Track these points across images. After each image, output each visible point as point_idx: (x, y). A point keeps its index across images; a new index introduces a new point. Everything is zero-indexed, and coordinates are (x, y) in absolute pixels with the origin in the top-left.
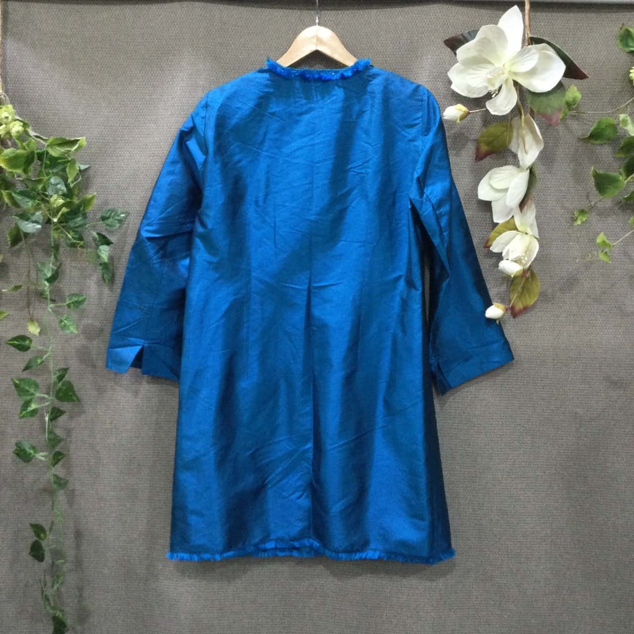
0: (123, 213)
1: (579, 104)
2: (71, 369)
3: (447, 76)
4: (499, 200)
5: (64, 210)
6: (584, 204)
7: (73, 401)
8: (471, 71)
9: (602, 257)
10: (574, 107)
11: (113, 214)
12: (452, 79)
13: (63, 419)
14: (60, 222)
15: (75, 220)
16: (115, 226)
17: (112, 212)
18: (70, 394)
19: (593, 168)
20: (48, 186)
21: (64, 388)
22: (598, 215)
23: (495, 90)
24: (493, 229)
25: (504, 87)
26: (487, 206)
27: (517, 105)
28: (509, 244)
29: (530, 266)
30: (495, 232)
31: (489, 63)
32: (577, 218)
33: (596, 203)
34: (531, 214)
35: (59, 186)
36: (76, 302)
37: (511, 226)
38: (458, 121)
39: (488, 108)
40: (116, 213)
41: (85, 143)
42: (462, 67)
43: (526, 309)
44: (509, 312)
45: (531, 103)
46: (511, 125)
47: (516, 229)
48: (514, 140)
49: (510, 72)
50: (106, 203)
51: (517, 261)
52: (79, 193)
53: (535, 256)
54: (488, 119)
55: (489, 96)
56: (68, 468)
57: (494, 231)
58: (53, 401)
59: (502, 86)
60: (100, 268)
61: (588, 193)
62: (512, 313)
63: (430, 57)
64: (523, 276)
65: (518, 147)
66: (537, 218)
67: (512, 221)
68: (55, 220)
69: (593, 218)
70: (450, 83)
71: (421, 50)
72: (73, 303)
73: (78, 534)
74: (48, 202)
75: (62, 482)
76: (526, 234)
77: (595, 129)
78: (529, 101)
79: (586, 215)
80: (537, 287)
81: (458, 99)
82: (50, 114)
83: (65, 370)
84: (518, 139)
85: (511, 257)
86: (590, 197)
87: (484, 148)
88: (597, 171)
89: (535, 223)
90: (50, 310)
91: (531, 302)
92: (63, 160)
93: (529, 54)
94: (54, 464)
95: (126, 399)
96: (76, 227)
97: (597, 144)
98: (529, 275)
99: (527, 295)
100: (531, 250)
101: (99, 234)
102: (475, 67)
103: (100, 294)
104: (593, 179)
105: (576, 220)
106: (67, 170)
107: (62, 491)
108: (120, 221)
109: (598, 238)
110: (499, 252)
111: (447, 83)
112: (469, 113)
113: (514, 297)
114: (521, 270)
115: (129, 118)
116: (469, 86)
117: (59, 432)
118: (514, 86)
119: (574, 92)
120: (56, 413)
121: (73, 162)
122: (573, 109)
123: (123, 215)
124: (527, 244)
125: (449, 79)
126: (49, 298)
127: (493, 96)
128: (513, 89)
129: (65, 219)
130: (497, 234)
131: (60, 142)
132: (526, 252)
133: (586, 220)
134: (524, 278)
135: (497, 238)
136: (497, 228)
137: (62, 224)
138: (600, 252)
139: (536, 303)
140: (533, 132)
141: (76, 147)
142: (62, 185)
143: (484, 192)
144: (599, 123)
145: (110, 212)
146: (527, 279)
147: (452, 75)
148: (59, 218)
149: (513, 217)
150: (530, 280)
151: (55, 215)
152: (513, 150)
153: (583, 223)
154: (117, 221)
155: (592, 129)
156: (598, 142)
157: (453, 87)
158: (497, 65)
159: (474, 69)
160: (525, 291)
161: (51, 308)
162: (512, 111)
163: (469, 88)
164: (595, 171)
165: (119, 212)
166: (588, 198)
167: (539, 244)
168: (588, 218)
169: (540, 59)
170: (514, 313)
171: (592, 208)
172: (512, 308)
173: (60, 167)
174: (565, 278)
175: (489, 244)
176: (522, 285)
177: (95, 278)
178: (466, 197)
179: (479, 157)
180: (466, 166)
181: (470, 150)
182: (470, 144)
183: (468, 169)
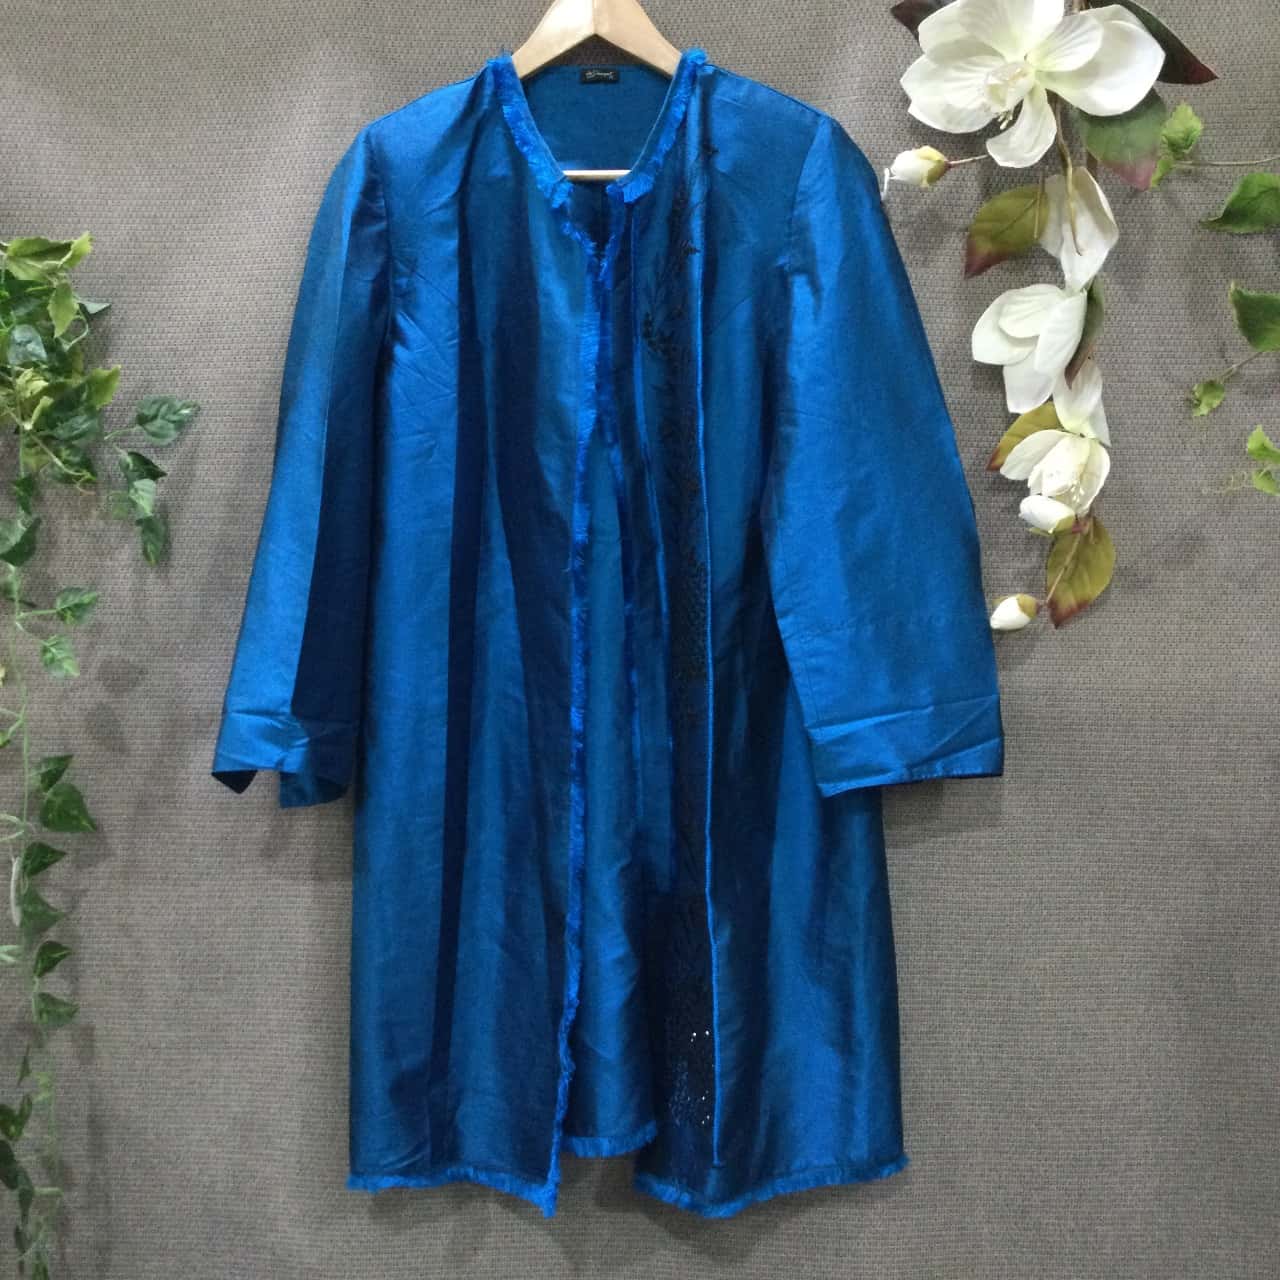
0: (188, 407)
1: (1197, 146)
2: (74, 759)
3: (901, 89)
4: (1017, 363)
5: (46, 401)
6: (1214, 371)
7: (83, 829)
8: (953, 73)
9: (1259, 483)
10: (1187, 151)
11: (164, 408)
12: (911, 95)
13: (58, 872)
14: (37, 428)
15: (70, 422)
16: (168, 436)
17: (162, 405)
18: (75, 812)
19: (1232, 286)
20: (9, 348)
21: (58, 800)
22: (1247, 392)
23: (1008, 112)
24: (1007, 428)
25: (1026, 107)
26: (993, 376)
27: (1056, 145)
28: (1044, 460)
29: (1091, 508)
30: (1012, 435)
31: (994, 53)
32: (1199, 401)
33: (1240, 367)
34: (1092, 397)
35: (31, 347)
36: (75, 605)
37: (1046, 420)
38: (925, 184)
39: (991, 154)
40: (172, 406)
41: (88, 248)
42: (933, 66)
43: (1083, 607)
44: (1046, 613)
45: (1088, 142)
46: (1043, 192)
47: (1058, 425)
48: (1051, 228)
49: (1039, 72)
50: (148, 385)
51: (1064, 496)
52: (85, 368)
54: (996, 180)
55: (993, 129)
57: (1009, 432)
58: (28, 830)
59: (1022, 102)
60: (138, 529)
61: (1224, 344)
62: (1053, 616)
63: (862, 46)
64: (1074, 533)
65: (1062, 243)
66: (1107, 399)
67: (1049, 407)
68: (28, 426)
69: (1235, 396)
70: (906, 101)
71: (842, 31)
72: (69, 608)
73: (96, 1126)
74: (10, 385)
75: (62, 1010)
76: (1082, 436)
77: (1239, 198)
78: (1083, 137)
79: (1217, 393)
80: (1107, 560)
81: (923, 135)
82: (21, 194)
83: (63, 761)
84: (1059, 225)
85: (1051, 486)
86: (1226, 354)
87: (985, 247)
88: (1243, 291)
89: (1102, 413)
90: (18, 624)
91: (1093, 590)
92: (40, 288)
93: (1082, 30)
94: (42, 973)
96: (74, 439)
97: (1239, 235)
98: (1086, 530)
99: (1086, 577)
100: (1092, 474)
101: (136, 456)
102: (961, 64)
103: (139, 591)
104: (1234, 312)
105: (1197, 406)
106: (49, 308)
107: (62, 1032)
108: (180, 425)
109: (1250, 439)
110: (1021, 478)
111: (900, 105)
112: (950, 167)
113: (1056, 580)
114: (1069, 518)
115: (194, 197)
116: (949, 106)
117: (53, 898)
118: (1050, 103)
119: (1185, 118)
120: (39, 859)
121: (66, 291)
122: (1184, 158)
123: (185, 411)
124: (1083, 459)
125: (904, 92)
126: (17, 598)
127: (1002, 127)
128: (1048, 109)
129: (48, 420)
130: (1015, 439)
131: (36, 248)
132: (1081, 476)
133: (1220, 406)
134: (1079, 536)
135: (1017, 447)
136: (1015, 424)
137: (41, 433)
138: (1253, 473)
139: (1107, 591)
140: (1094, 207)
141: (68, 256)
142: (38, 344)
143: (986, 346)
144: (1245, 186)
145: (155, 407)
146: (1085, 537)
147: (910, 84)
148: (37, 420)
149: (1051, 399)
150: (1091, 540)
151: (25, 417)
152: (1051, 251)
153: (1214, 411)
154: (172, 426)
155: (1228, 200)
156: (1242, 231)
157: (913, 110)
158: (1010, 58)
159: (958, 68)
160: (1081, 567)
161: (22, 621)
162: (1045, 158)
163: (948, 111)
164: (1240, 293)
165: (178, 404)
166: (1223, 356)
167: (1112, 461)
168: (1224, 399)
169: (1105, 39)
170: (1056, 615)
171: (1233, 377)
172: (1053, 605)
173: (33, 305)
174: (1176, 536)
175: (998, 462)
176: (1073, 553)
177: (125, 555)
178: (949, 358)
179: (973, 268)
180: (948, 289)
181: (957, 253)
182: (957, 241)
183: (951, 296)
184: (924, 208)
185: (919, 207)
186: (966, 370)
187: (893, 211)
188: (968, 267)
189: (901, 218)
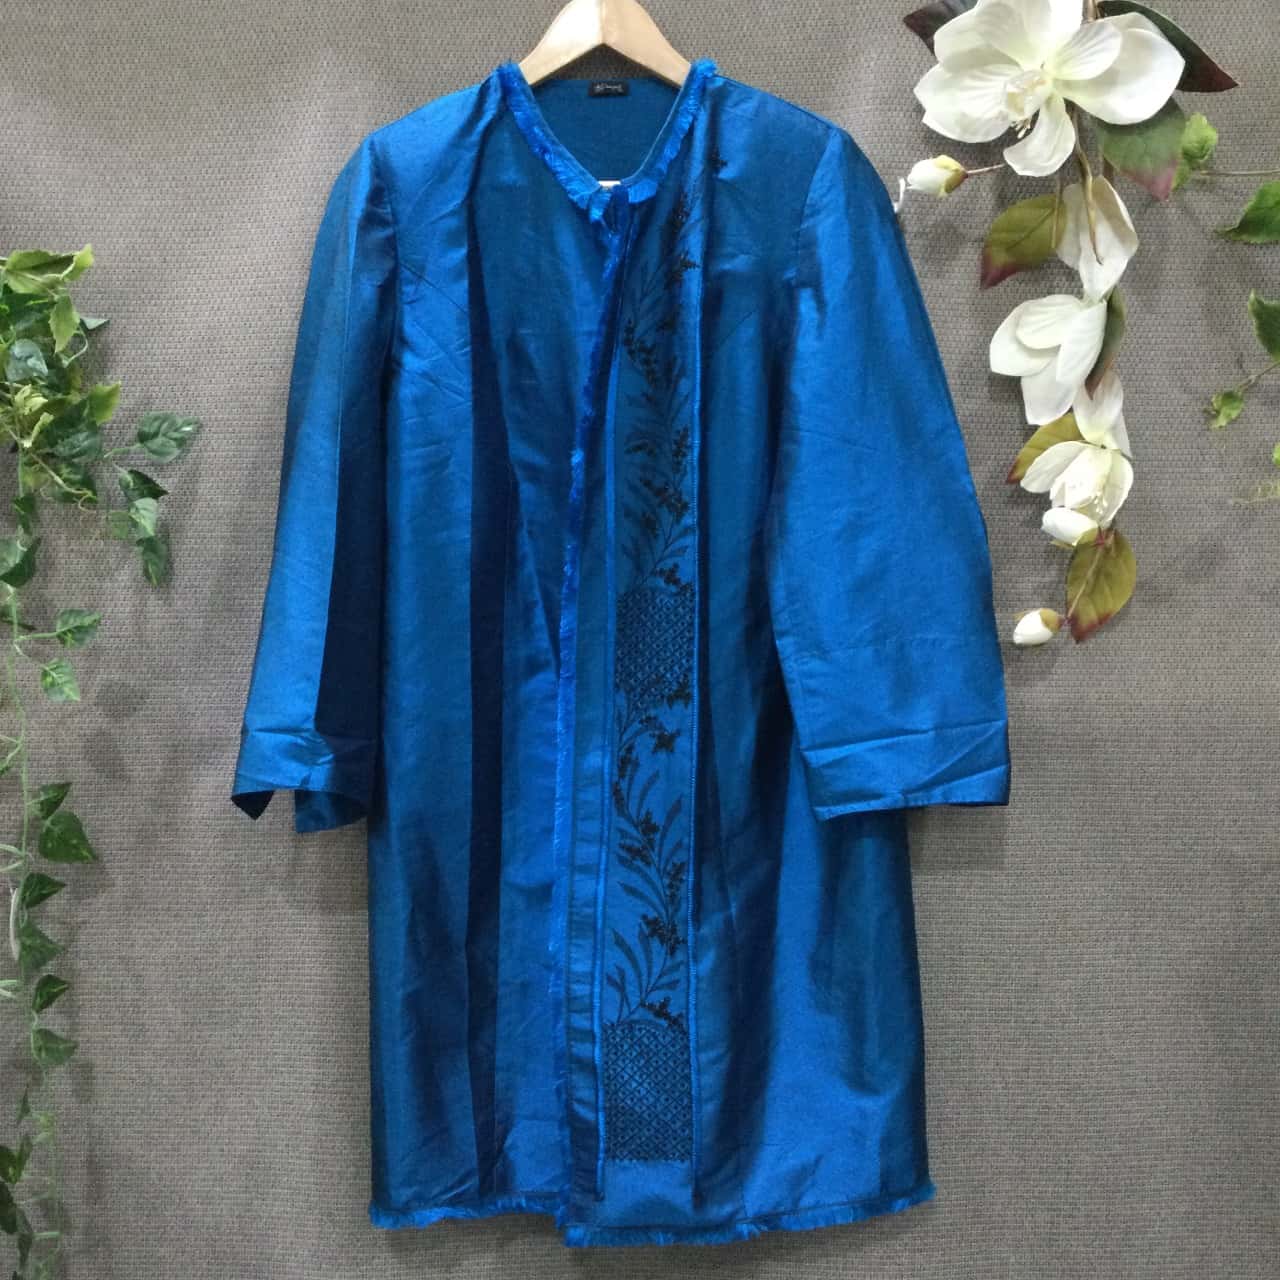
0: (189, 424)
1: (1212, 156)
2: (72, 787)
3: (915, 98)
4: (1036, 374)
5: (46, 418)
6: (1233, 384)
7: (82, 859)
8: (968, 82)
10: (1202, 161)
11: (165, 425)
12: (926, 105)
13: (55, 904)
14: (37, 445)
15: (71, 439)
16: (169, 454)
17: (164, 422)
18: (75, 842)
19: (1252, 296)
20: (8, 363)
21: (57, 830)
22: (1264, 404)
23: (1026, 122)
24: (1025, 441)
25: (1043, 116)
26: (1010, 388)
27: (1074, 154)
28: (1065, 473)
29: (1114, 522)
30: (1030, 447)
31: (1009, 62)
32: (1218, 412)
33: (1258, 378)
34: (1112, 408)
35: (31, 362)
36: (76, 628)
37: (1067, 431)
38: (943, 193)
39: (1009, 163)
40: (173, 423)
41: (90, 260)
42: (948, 74)
43: (1105, 621)
44: (1067, 628)
45: (1106, 149)
46: (1061, 202)
47: (1078, 437)
48: (1068, 238)
49: (1056, 81)
50: (148, 402)
51: (1087, 508)
52: (84, 385)
53: (1125, 496)
54: (1013, 189)
55: (1011, 137)
56: (71, 1013)
57: (1028, 443)
59: (1038, 111)
60: (139, 549)
61: (1242, 355)
62: (1073, 632)
63: (875, 56)
64: (1097, 545)
65: (1080, 253)
66: (1127, 411)
67: (1069, 420)
68: (27, 444)
69: (1254, 407)
70: (920, 110)
71: (854, 40)
72: (69, 631)
73: (94, 1166)
74: (10, 403)
75: (62, 1046)
76: (1103, 447)
77: (1255, 208)
78: (1100, 144)
79: (1236, 404)
80: (1128, 574)
81: (937, 144)
82: (16, 208)
83: (63, 788)
84: (1077, 235)
85: (1074, 498)
86: (1244, 365)
87: (1000, 258)
88: (1264, 301)
89: (1123, 426)
90: (17, 648)
91: (1115, 604)
92: (40, 301)
93: (1100, 37)
94: (40, 1008)
95: (200, 852)
96: (74, 456)
97: (1255, 245)
98: (1108, 542)
99: (1107, 589)
100: (1115, 485)
101: (135, 474)
102: (977, 72)
103: (140, 615)
104: (1252, 322)
105: (1215, 417)
106: (51, 322)
107: (61, 1069)
108: (181, 442)
110: (1041, 490)
111: (914, 114)
112: (966, 176)
113: (1077, 593)
114: (1093, 530)
115: (195, 210)
116: (964, 115)
117: (50, 931)
118: (1067, 111)
119: (1200, 127)
120: (38, 890)
121: (67, 304)
122: (1199, 167)
123: (188, 429)
124: (1107, 471)
125: (918, 102)
126: (15, 621)
127: (1020, 135)
128: (1066, 117)
129: (49, 436)
130: (1035, 451)
131: (36, 262)
132: (1104, 488)
133: (1238, 417)
134: (1100, 550)
135: (1037, 460)
136: (1035, 436)
137: (41, 451)
139: (1128, 606)
140: (1113, 216)
141: (70, 268)
142: (38, 359)
143: (1004, 358)
144: (1262, 195)
145: (156, 424)
146: (1107, 550)
147: (924, 93)
148: (37, 437)
149: (1071, 410)
150: (1113, 553)
151: (25, 434)
152: (1068, 261)
153: (1232, 422)
154: (173, 443)
155: (1247, 207)
156: (1259, 241)
157: (928, 120)
158: (1027, 65)
159: (974, 77)
160: (1102, 578)
161: (21, 645)
162: (1064, 167)
163: (964, 122)
164: (1260, 302)
165: (180, 421)
166: (1241, 367)
167: (1135, 473)
168: (1243, 410)
169: (1124, 48)
170: (1077, 630)
171: (1251, 388)
172: (1074, 621)
173: (35, 317)
174: (1196, 549)
175: (1017, 474)
176: (1093, 567)
177: (124, 576)
178: (965, 370)
179: (989, 279)
180: (964, 300)
181: (972, 264)
182: (972, 251)
183: (967, 307)
184: (939, 219)
185: (934, 217)
186: (983, 382)
187: (907, 222)
188: (984, 278)
189: (915, 229)
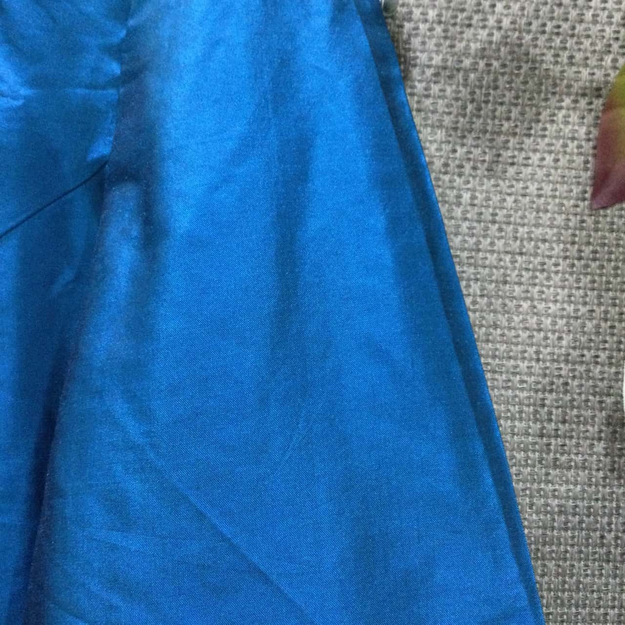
178: (550, 398)
179: (612, 186)
180: (550, 233)
181: (572, 146)
182: (574, 118)
183: (558, 249)
184: (497, 36)
185: (483, 34)
186: (592, 430)
187: (416, 42)
188: (600, 180)
189: (437, 60)
